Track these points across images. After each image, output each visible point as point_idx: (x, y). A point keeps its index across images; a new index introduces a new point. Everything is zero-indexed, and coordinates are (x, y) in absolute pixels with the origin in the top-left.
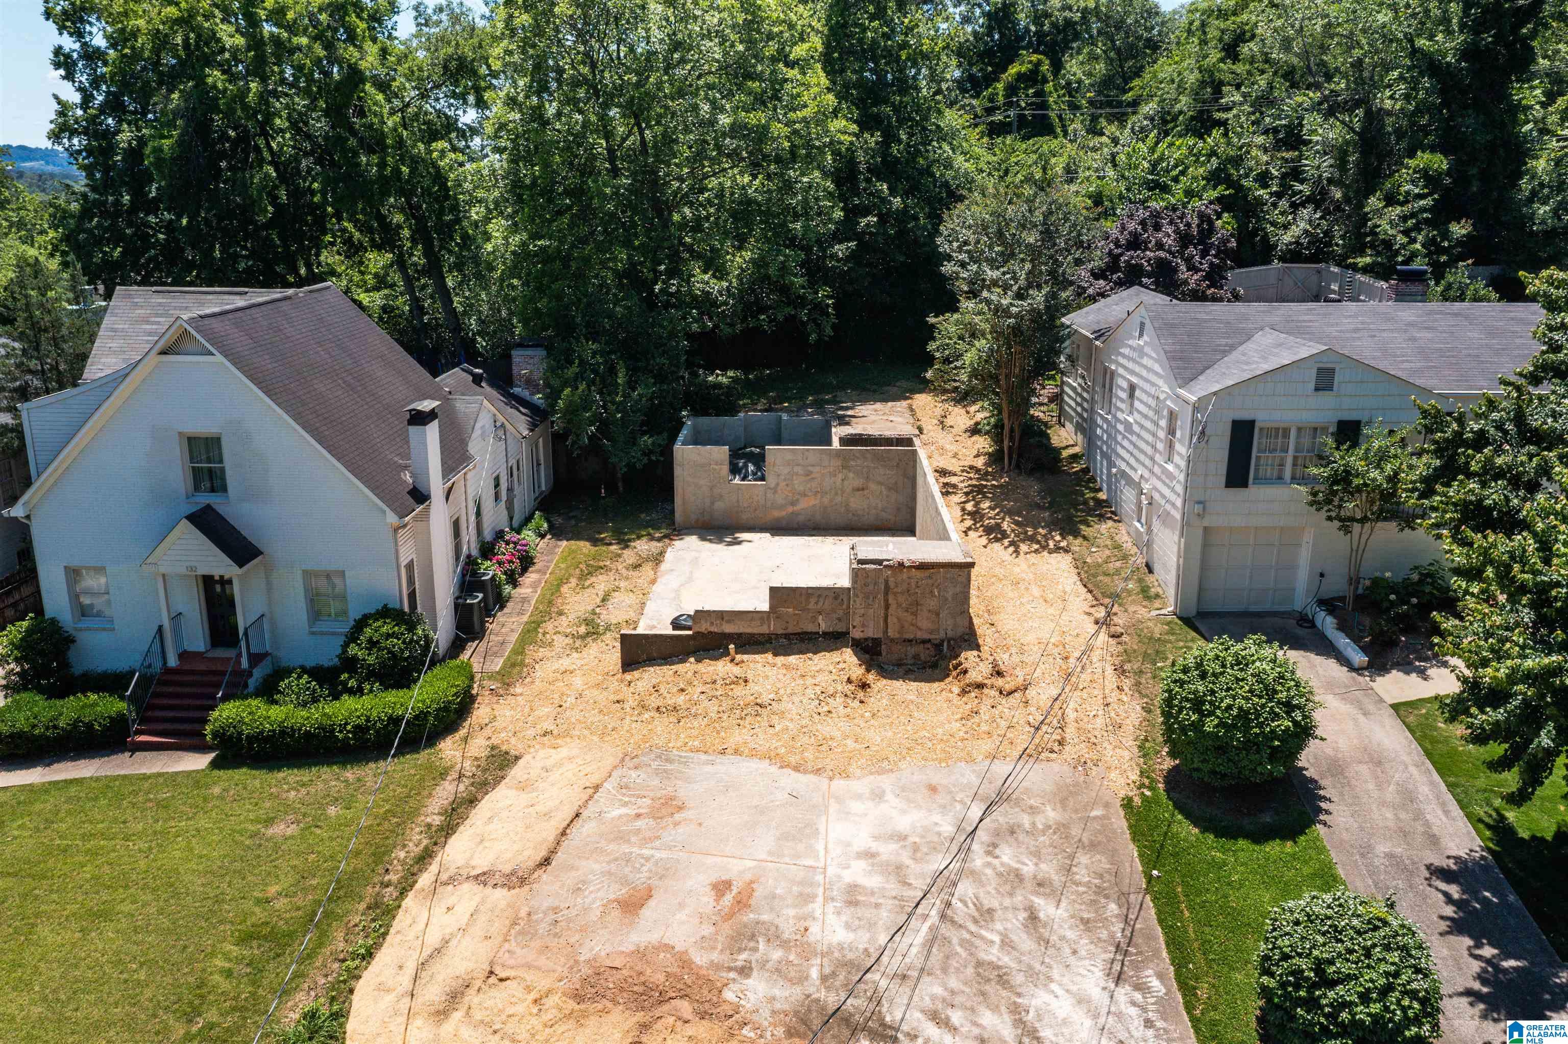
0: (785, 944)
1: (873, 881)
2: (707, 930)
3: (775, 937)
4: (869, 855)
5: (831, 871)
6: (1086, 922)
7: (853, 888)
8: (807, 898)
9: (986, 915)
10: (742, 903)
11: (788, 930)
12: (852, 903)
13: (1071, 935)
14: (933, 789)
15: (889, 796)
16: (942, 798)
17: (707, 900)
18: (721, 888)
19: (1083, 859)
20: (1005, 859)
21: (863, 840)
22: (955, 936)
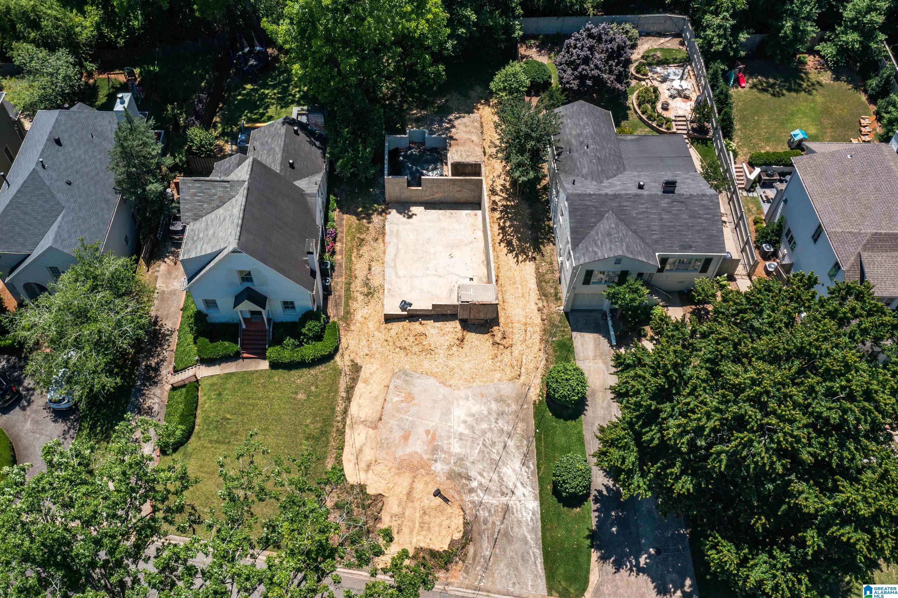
0: (445, 452)
1: (466, 432)
2: (425, 448)
3: (442, 451)
4: (465, 422)
5: (455, 427)
6: (518, 446)
7: (461, 434)
8: (449, 437)
9: (494, 444)
10: (433, 438)
11: (446, 448)
12: (461, 439)
13: (514, 451)
14: (482, 395)
15: (470, 398)
16: (485, 400)
17: (425, 436)
18: (428, 432)
19: (520, 425)
20: (500, 424)
21: (463, 417)
22: (486, 450)
